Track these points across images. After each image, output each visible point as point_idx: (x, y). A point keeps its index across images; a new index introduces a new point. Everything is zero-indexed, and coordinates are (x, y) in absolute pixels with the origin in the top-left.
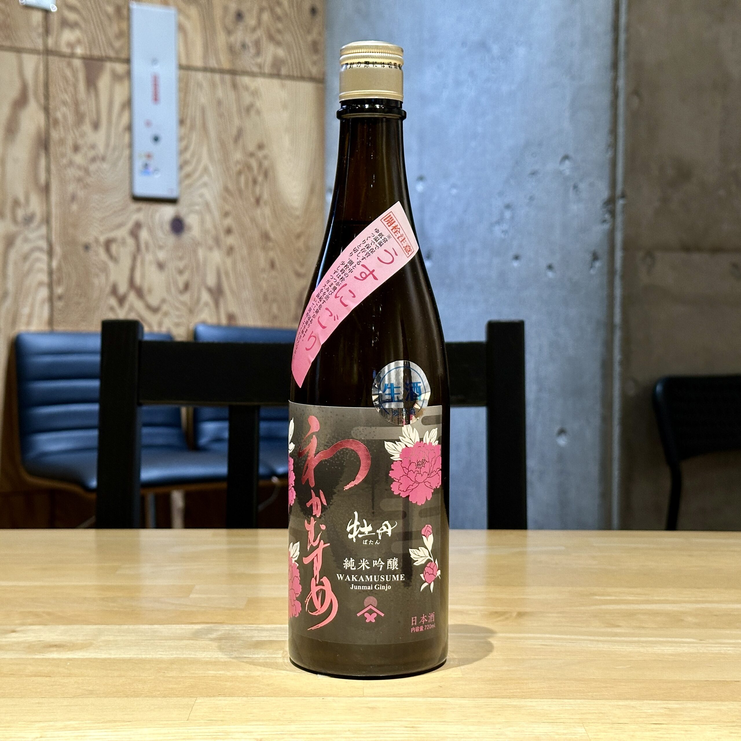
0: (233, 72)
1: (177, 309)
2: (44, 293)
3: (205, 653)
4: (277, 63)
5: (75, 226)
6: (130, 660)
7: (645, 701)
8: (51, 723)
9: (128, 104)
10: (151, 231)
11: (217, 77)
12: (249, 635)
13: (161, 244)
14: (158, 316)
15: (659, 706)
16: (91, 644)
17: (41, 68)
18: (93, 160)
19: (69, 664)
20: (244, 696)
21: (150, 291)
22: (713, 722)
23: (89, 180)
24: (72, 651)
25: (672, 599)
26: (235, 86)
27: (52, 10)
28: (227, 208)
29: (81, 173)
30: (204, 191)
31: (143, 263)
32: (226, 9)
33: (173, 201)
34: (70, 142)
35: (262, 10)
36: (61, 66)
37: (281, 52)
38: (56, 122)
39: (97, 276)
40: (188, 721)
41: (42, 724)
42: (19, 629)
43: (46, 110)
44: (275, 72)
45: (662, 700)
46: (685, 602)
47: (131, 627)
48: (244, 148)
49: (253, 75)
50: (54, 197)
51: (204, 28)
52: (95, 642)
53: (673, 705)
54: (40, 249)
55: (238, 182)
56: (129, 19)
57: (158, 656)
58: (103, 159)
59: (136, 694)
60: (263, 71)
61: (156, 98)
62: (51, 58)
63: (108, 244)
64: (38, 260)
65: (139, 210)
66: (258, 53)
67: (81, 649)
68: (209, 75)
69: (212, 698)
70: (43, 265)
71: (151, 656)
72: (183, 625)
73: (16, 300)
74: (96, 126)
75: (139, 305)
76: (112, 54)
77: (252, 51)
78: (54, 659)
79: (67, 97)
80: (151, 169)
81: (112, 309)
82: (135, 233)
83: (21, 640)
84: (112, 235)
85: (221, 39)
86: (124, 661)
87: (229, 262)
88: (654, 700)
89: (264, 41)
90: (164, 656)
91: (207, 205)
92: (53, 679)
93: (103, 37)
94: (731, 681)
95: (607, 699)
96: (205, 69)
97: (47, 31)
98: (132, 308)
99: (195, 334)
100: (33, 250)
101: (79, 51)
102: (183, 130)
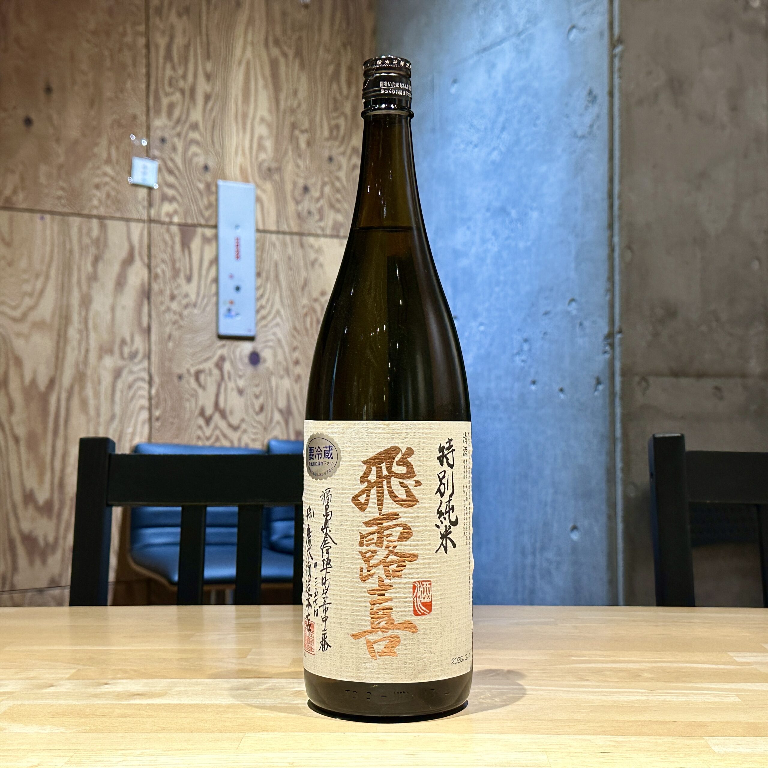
0: (301, 234)
1: (254, 427)
2: (145, 415)
3: (256, 700)
4: (337, 226)
5: (171, 360)
6: (195, 705)
7: (598, 736)
8: (131, 751)
9: (216, 260)
10: (232, 363)
11: (288, 238)
12: (291, 686)
13: (240, 373)
14: (239, 433)
15: (609, 739)
16: (165, 694)
17: (146, 233)
18: (186, 306)
19: (148, 708)
20: (283, 732)
21: (231, 413)
22: (649, 751)
23: (181, 323)
24: (151, 698)
25: (635, 659)
26: (302, 245)
27: (155, 188)
28: (296, 343)
29: (177, 317)
30: (277, 330)
31: (226, 390)
32: (295, 184)
33: (251, 339)
34: (168, 292)
35: (324, 184)
36: (161, 232)
37: (340, 218)
38: (157, 276)
39: (188, 400)
40: (237, 750)
41: (124, 752)
42: (109, 682)
43: (149, 267)
44: (335, 233)
45: (612, 735)
46: (644, 662)
47: (199, 680)
48: (310, 294)
49: (317, 236)
50: (154, 337)
51: (277, 200)
52: (169, 692)
53: (620, 738)
54: (143, 379)
55: (305, 322)
56: (217, 193)
57: (217, 702)
58: (195, 305)
59: (198, 731)
60: (325, 233)
61: (238, 257)
62: (153, 225)
63: (197, 375)
64: (140, 388)
65: (224, 346)
66: (321, 219)
67: (158, 697)
68: (281, 236)
69: (258, 733)
70: (144, 393)
71: (212, 702)
72: (240, 680)
73: (121, 421)
74: (189, 279)
75: (223, 424)
76: (203, 222)
77: (317, 217)
78: (136, 705)
79: (166, 257)
80: (233, 313)
81: (200, 427)
82: (219, 365)
83: (111, 690)
84: (201, 367)
85: (291, 207)
86: (191, 706)
87: (297, 387)
88: (606, 735)
89: (326, 208)
90: (222, 702)
91: (279, 341)
92: (135, 719)
93: (196, 208)
94: (670, 721)
95: (568, 734)
96: (278, 232)
97: (150, 205)
98: (216, 427)
99: (269, 448)
100: (135, 380)
101: (176, 219)
102: (259, 281)
